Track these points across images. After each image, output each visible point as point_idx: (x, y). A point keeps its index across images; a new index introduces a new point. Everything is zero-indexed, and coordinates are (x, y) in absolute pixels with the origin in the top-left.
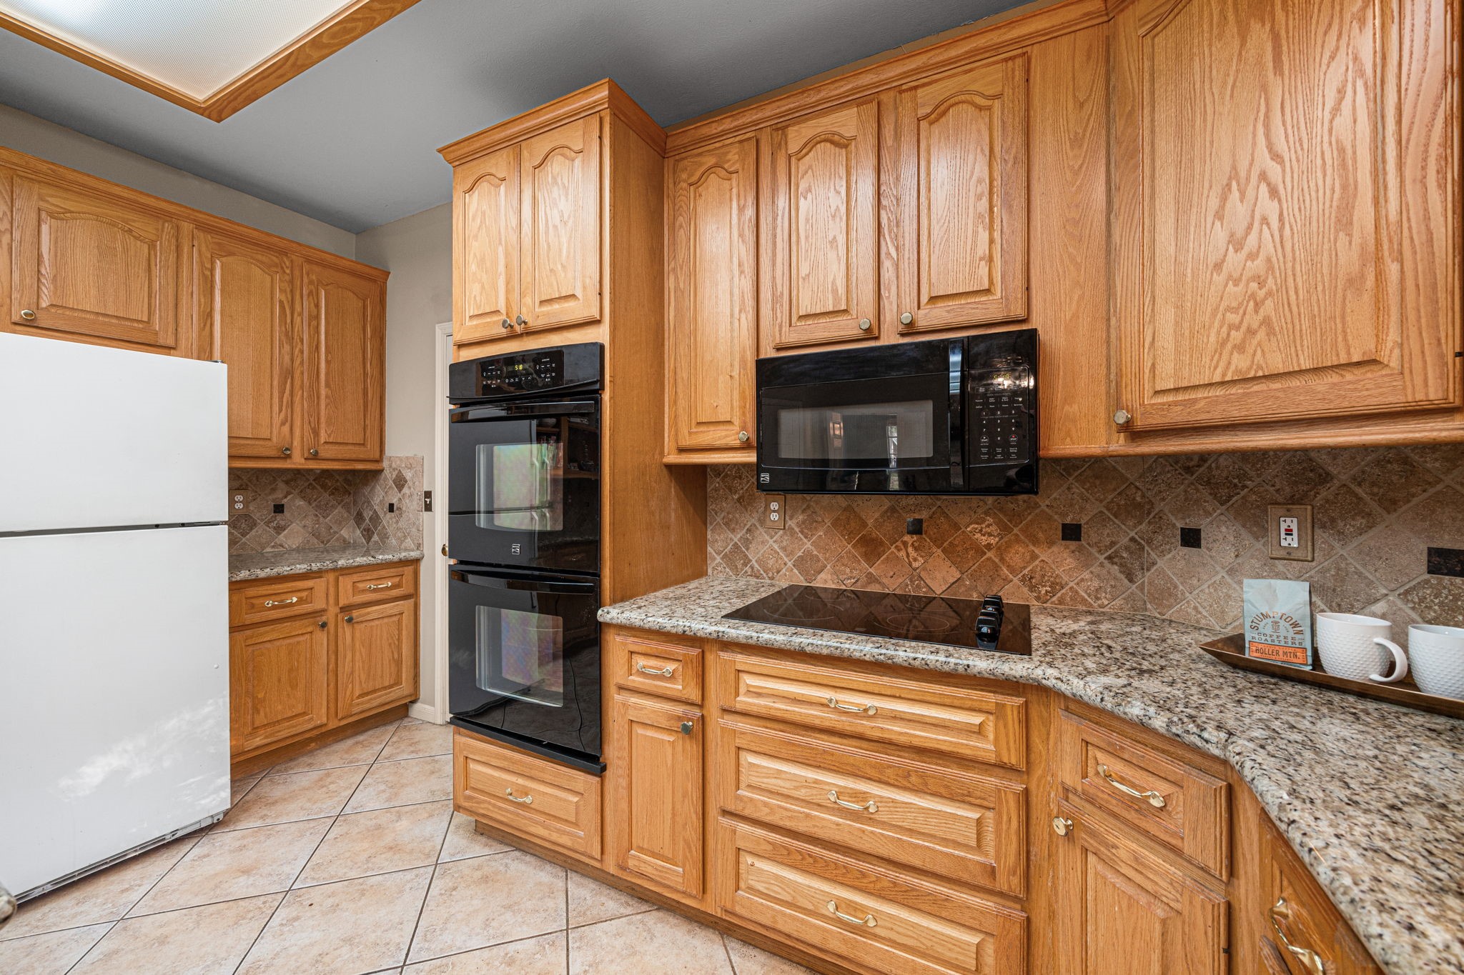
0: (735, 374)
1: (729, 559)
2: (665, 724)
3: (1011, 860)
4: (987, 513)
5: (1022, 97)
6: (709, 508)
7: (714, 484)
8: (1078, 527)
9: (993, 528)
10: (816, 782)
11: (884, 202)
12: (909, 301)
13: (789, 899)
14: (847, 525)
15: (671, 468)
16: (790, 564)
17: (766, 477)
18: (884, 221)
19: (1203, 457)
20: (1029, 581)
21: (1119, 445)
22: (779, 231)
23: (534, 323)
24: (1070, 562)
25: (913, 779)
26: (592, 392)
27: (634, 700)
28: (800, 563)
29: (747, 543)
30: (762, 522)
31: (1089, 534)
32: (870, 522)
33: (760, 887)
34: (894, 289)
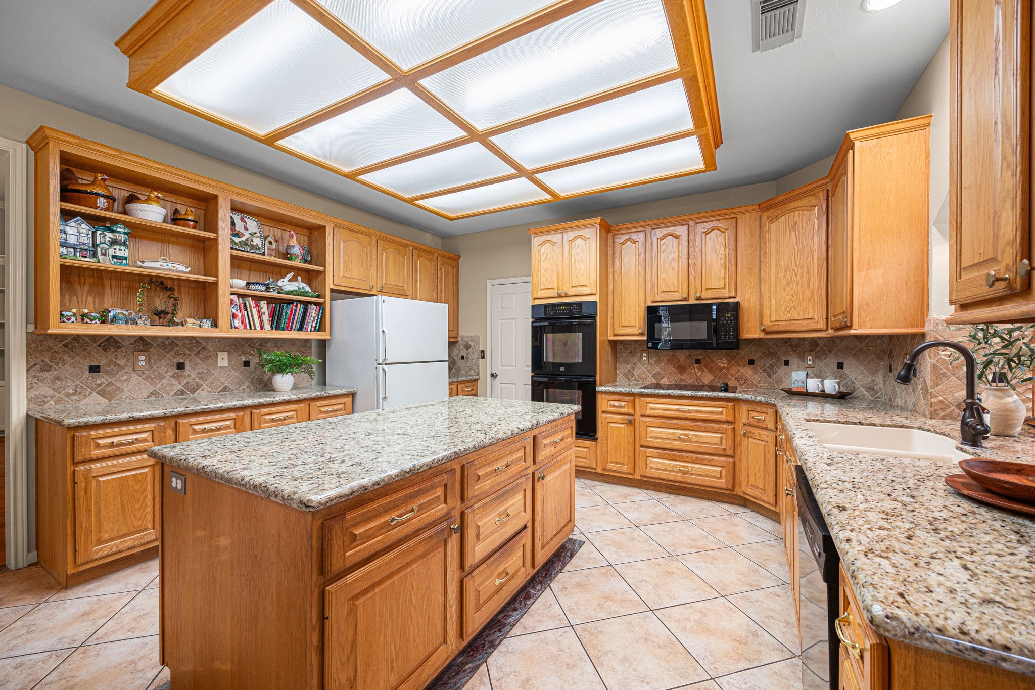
0: (637, 309)
1: (626, 375)
2: (621, 421)
3: (730, 446)
4: (723, 357)
5: (735, 230)
6: (618, 356)
7: (620, 347)
8: (754, 360)
9: (726, 362)
10: (673, 433)
11: (690, 257)
12: (699, 289)
13: (664, 468)
14: (673, 361)
15: (610, 341)
16: (650, 376)
17: (650, 345)
18: (690, 263)
19: (790, 339)
20: (737, 379)
21: (762, 335)
22: (654, 263)
23: (570, 293)
24: (751, 372)
25: (703, 428)
26: (594, 317)
27: (609, 415)
28: (654, 376)
29: (633, 369)
30: (639, 361)
31: (757, 363)
32: (682, 360)
33: (655, 466)
34: (693, 285)
